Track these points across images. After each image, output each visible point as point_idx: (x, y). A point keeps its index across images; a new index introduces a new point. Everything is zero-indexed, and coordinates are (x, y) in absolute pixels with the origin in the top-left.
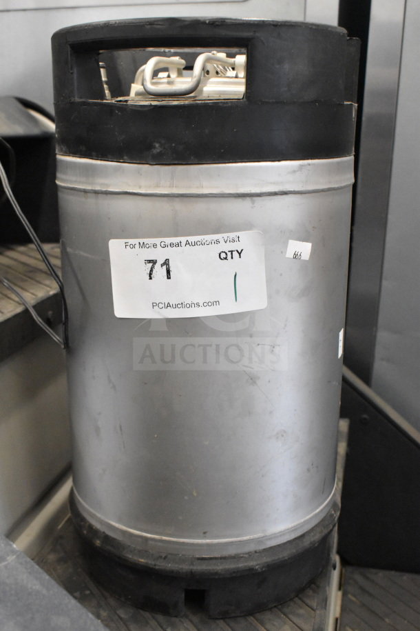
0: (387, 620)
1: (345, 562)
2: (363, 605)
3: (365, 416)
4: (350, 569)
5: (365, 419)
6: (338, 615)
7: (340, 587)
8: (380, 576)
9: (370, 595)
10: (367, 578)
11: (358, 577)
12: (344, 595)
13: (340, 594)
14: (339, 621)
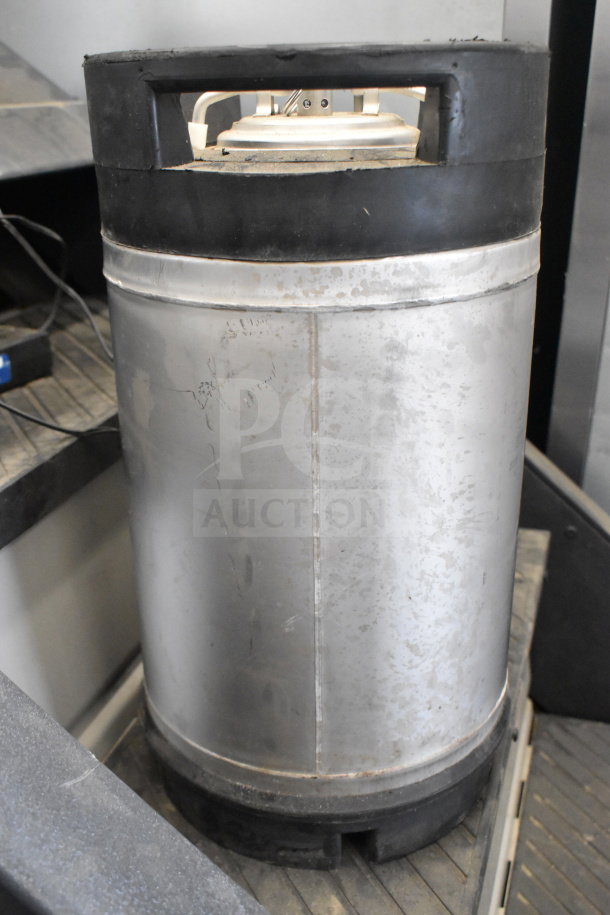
0: (588, 788)
1: (538, 708)
2: (558, 766)
3: (572, 528)
4: (544, 718)
5: (571, 532)
6: (524, 777)
7: (531, 740)
8: (584, 729)
9: (568, 753)
10: (566, 731)
11: (554, 729)
12: (535, 752)
13: (529, 750)
14: (525, 787)
